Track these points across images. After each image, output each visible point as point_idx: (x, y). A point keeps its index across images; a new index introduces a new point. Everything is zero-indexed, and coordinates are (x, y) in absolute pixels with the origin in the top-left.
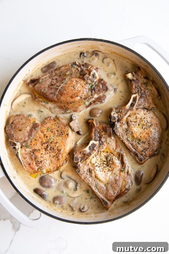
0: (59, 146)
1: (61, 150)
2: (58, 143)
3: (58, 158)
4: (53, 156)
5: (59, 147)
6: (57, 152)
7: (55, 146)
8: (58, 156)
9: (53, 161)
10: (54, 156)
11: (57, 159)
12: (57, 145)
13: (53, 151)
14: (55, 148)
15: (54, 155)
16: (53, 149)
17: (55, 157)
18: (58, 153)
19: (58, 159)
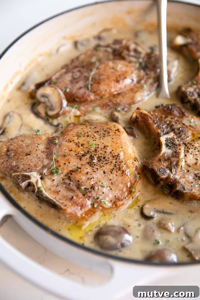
0: (113, 150)
1: (119, 155)
2: (108, 146)
3: (121, 170)
4: (109, 171)
5: (112, 152)
6: (114, 161)
7: (105, 152)
8: (119, 167)
9: (115, 180)
10: (112, 170)
11: (120, 172)
12: (109, 150)
13: (106, 162)
14: (108, 156)
15: (112, 168)
16: (104, 158)
17: (114, 172)
18: (116, 162)
19: (123, 171)
